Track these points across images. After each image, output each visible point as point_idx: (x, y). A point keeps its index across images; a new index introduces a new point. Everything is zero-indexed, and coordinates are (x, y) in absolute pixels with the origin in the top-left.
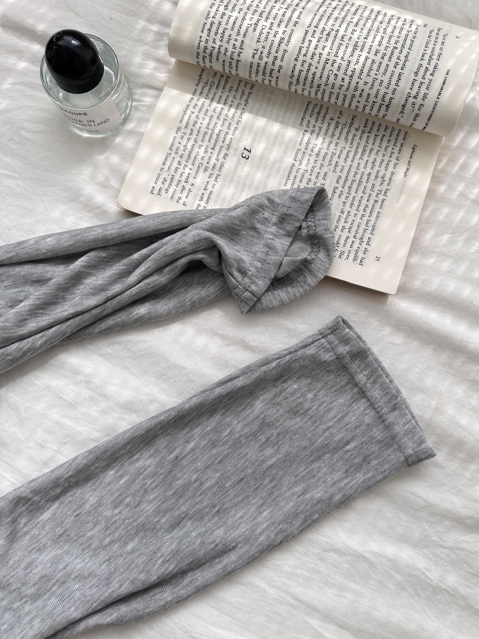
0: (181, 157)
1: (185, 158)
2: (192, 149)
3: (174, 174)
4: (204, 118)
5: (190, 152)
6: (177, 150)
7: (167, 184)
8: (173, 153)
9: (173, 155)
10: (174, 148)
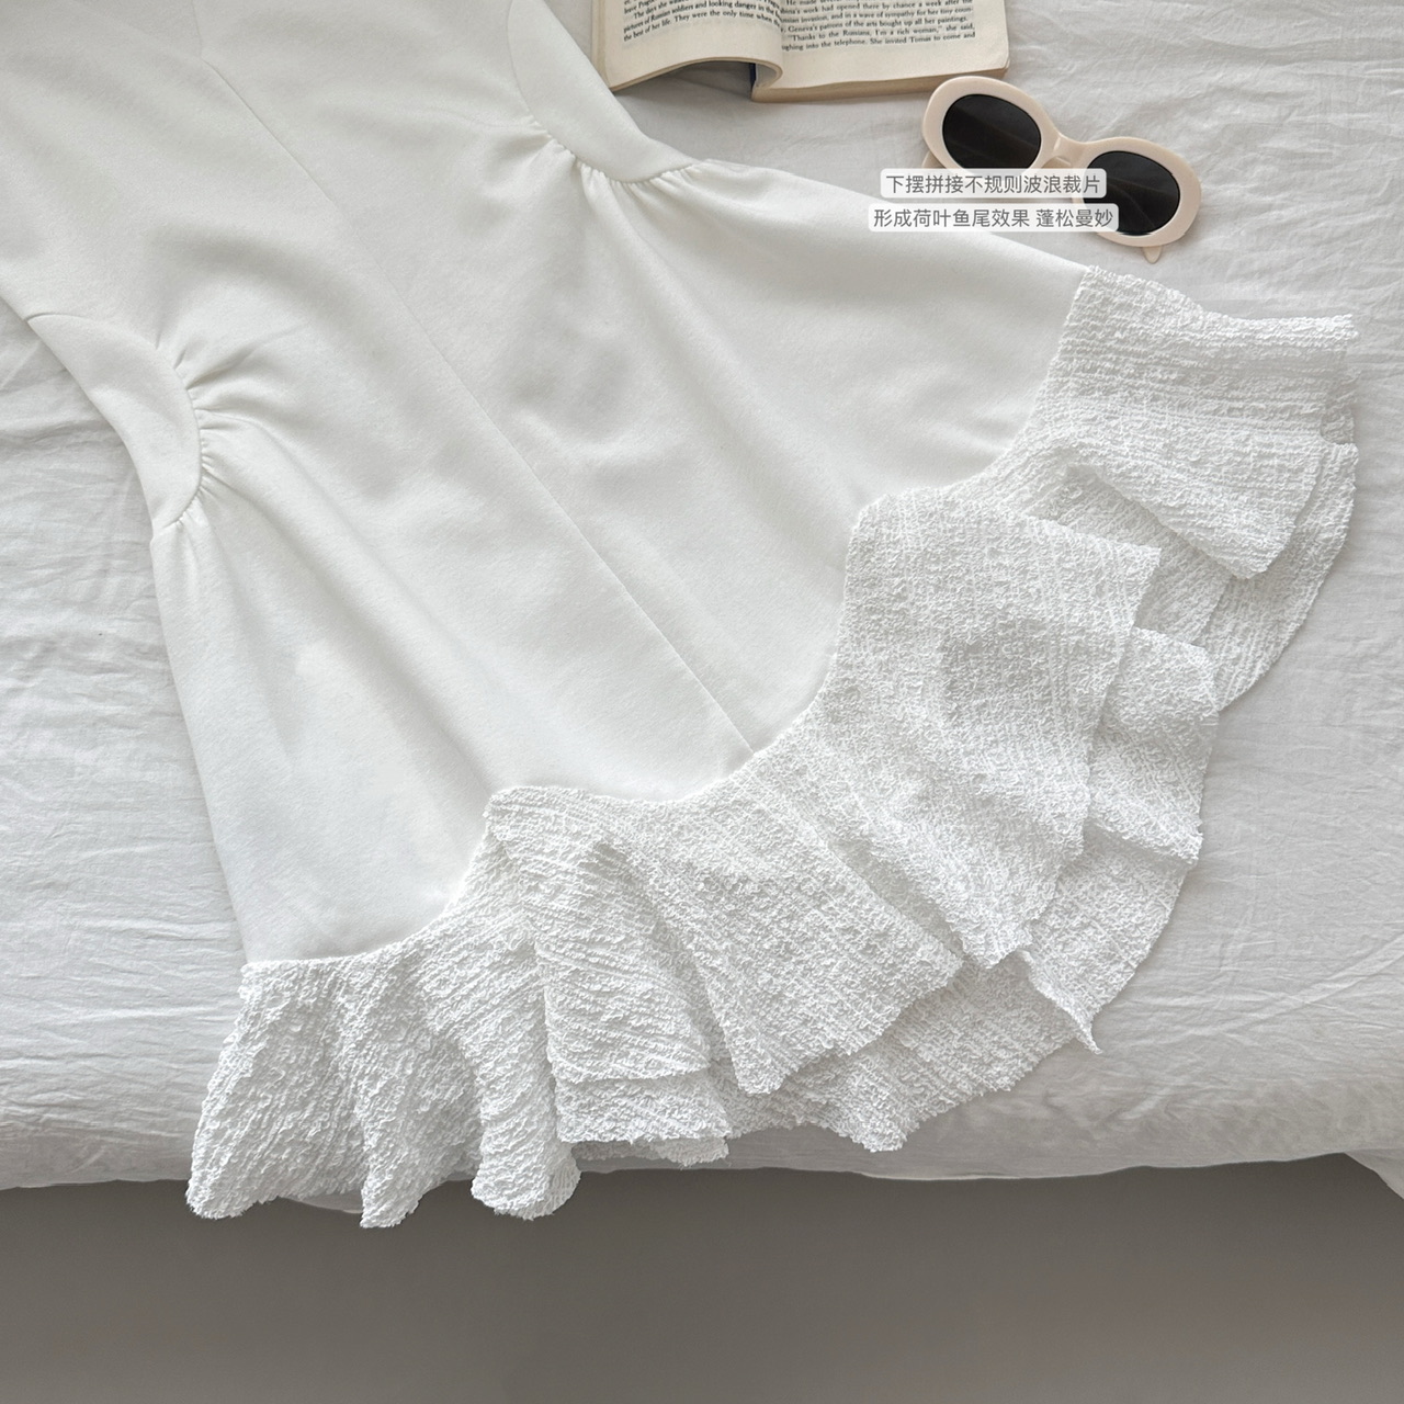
0: (910, 23)
1: (908, 18)
2: (894, 15)
3: (936, 22)
4: (848, 15)
5: (898, 15)
6: (902, 33)
7: (953, 24)
8: (908, 36)
9: (912, 34)
10: (901, 37)
